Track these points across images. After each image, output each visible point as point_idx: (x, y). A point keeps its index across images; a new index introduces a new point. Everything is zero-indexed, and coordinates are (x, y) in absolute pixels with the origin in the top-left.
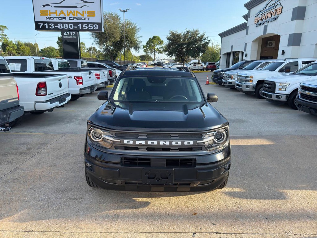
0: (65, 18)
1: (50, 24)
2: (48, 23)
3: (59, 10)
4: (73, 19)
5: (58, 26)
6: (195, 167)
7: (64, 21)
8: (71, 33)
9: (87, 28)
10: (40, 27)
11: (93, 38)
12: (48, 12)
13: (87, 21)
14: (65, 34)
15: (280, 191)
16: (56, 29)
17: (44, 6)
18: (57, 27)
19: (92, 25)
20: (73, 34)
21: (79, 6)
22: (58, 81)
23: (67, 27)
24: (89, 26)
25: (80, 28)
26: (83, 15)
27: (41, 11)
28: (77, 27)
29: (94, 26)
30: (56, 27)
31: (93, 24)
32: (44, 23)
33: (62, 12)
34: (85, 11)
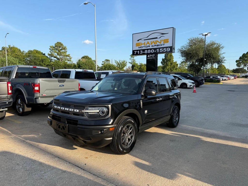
0: (149, 46)
1: (140, 51)
3: (146, 41)
4: (154, 46)
5: (145, 52)
9: (162, 50)
10: (135, 54)
12: (140, 44)
13: (163, 46)
14: (149, 56)
17: (138, 41)
18: (144, 52)
20: (153, 56)
21: (158, 37)
23: (150, 52)
24: (164, 50)
25: (158, 52)
26: (160, 43)
27: (136, 44)
28: (156, 51)
29: (167, 49)
31: (167, 47)
32: (137, 51)
33: (148, 43)
34: (162, 40)
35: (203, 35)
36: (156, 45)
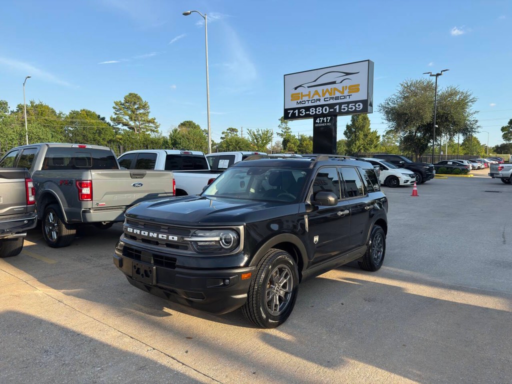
0: (319, 100)
1: (301, 111)
2: (299, 109)
3: (313, 90)
4: (328, 99)
5: (310, 111)
6: (174, 269)
7: (318, 103)
8: (325, 119)
9: (346, 109)
10: (290, 116)
12: (300, 95)
13: (347, 100)
14: (318, 121)
16: (307, 116)
17: (296, 88)
19: (354, 104)
20: (327, 120)
21: (338, 80)
23: (321, 112)
24: (350, 107)
25: (337, 111)
26: (343, 92)
27: (292, 95)
28: (333, 110)
29: (357, 106)
30: (307, 113)
31: (356, 102)
32: (294, 109)
33: (316, 93)
34: (346, 87)
35: (431, 75)
36: (331, 98)
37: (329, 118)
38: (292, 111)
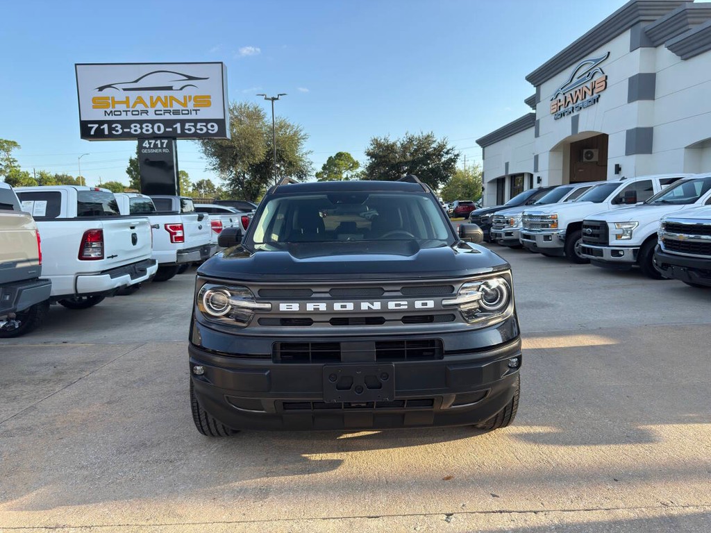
0: (147, 112)
1: (114, 126)
2: (110, 123)
3: (134, 95)
4: (162, 112)
5: (131, 128)
6: (441, 358)
7: (144, 117)
8: (158, 142)
9: (193, 130)
10: (92, 133)
11: (205, 157)
12: (110, 101)
13: (193, 116)
14: (146, 144)
15: (641, 427)
16: (126, 136)
17: (101, 89)
18: (128, 130)
19: (204, 124)
20: (162, 144)
21: (177, 86)
22: (129, 230)
23: (151, 131)
24: (198, 127)
25: (179, 131)
26: (185, 104)
27: (94, 100)
28: (171, 130)
29: (209, 126)
30: (125, 130)
31: (207, 121)
32: (101, 123)
33: (140, 100)
34: (190, 97)
35: (266, 99)
36: (166, 112)
37: (166, 141)
38: (96, 126)
